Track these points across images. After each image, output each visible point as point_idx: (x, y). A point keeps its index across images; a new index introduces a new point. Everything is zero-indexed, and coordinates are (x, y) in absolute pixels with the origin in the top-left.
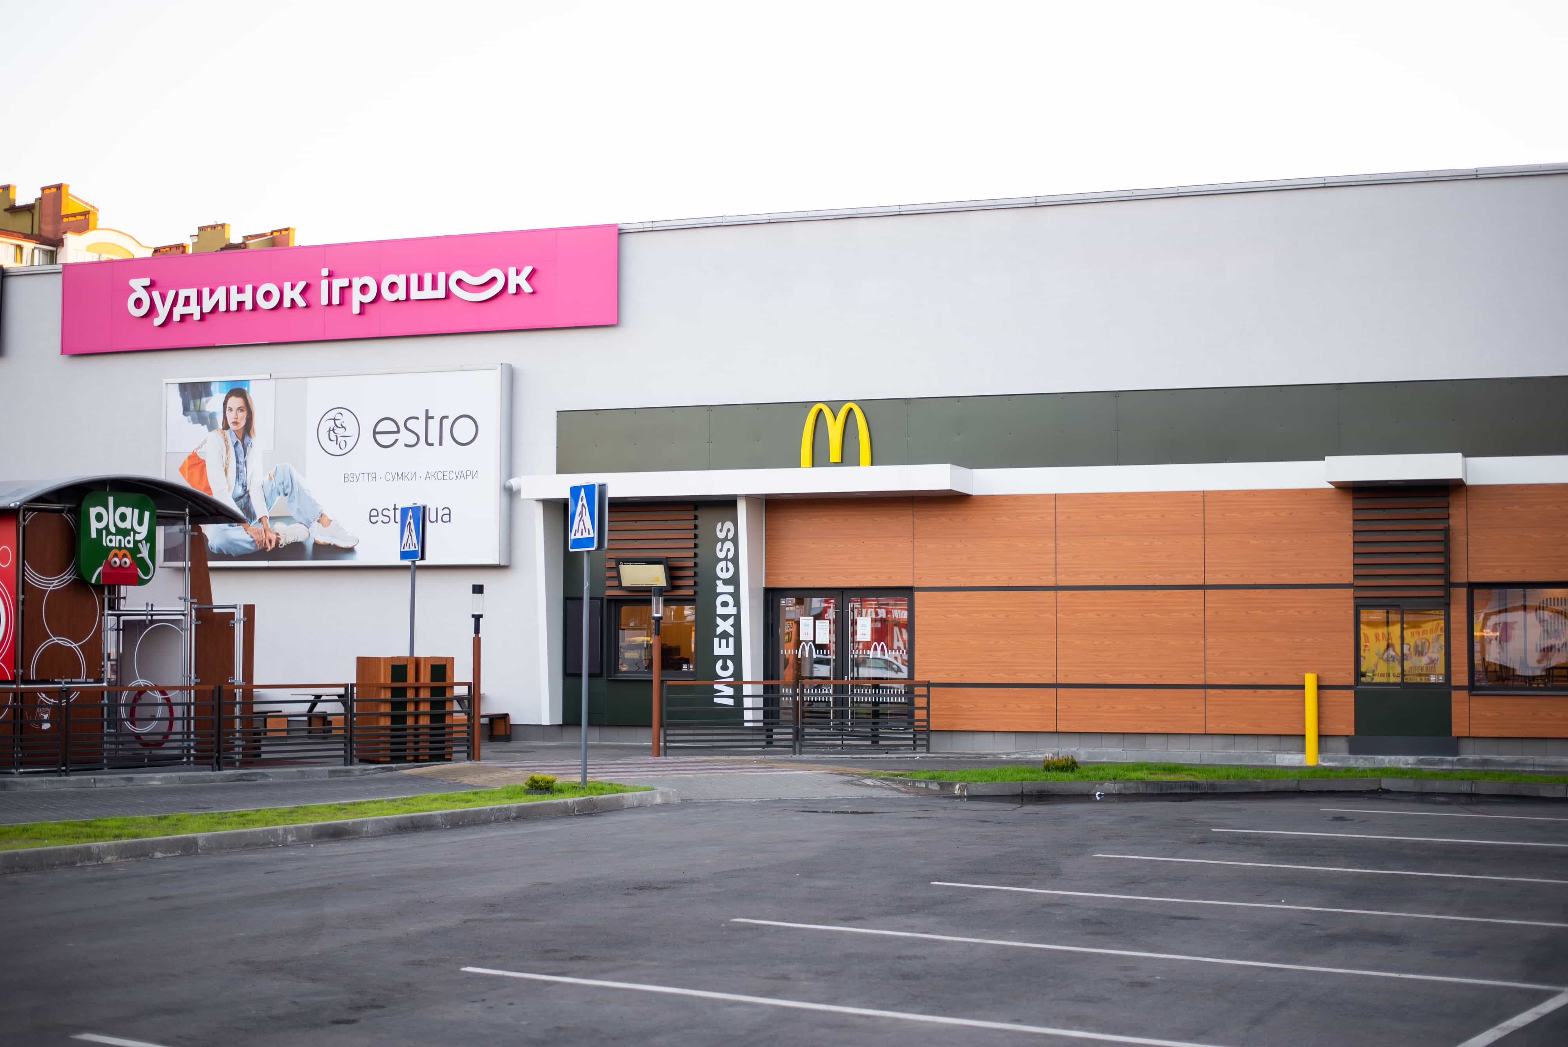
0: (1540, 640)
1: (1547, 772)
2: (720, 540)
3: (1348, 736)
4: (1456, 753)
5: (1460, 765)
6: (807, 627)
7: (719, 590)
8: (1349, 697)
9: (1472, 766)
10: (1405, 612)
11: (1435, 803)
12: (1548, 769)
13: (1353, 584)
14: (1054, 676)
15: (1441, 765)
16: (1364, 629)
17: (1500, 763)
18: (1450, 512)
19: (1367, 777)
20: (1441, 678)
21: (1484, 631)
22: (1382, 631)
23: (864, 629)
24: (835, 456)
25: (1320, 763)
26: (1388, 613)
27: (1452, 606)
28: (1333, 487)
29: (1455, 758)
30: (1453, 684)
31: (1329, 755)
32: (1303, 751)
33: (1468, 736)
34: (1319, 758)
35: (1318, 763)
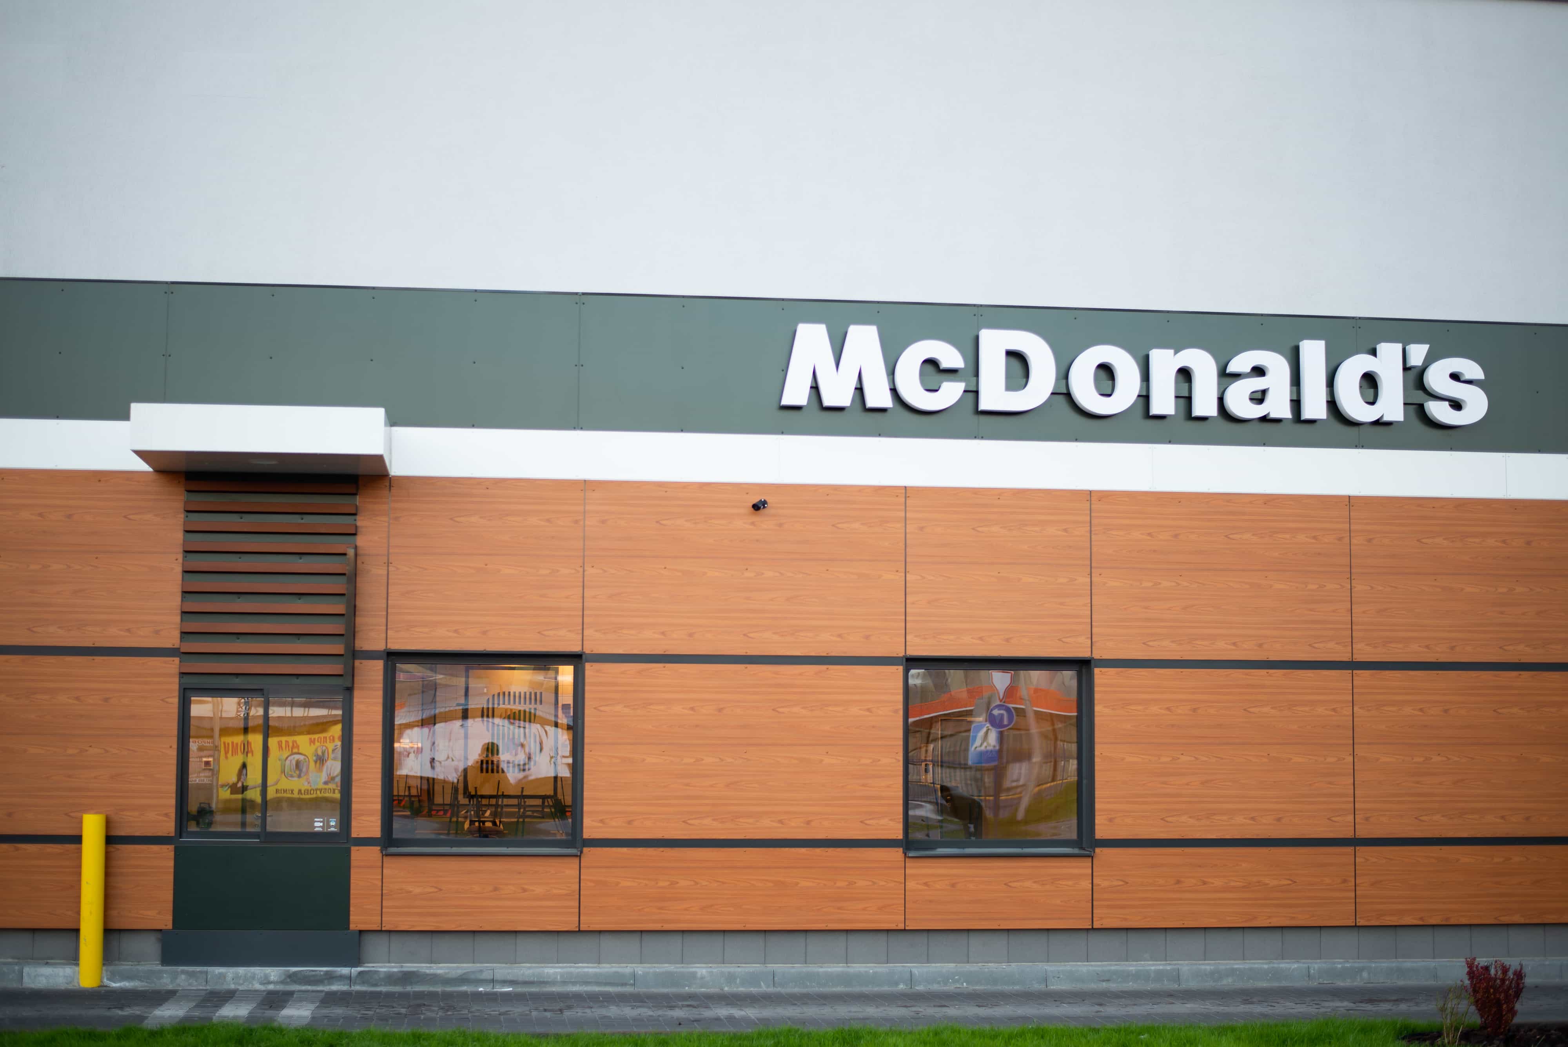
3: (160, 931)
4: (356, 961)
5: (363, 983)
9: (385, 985)
10: (272, 700)
12: (520, 989)
13: (179, 649)
15: (330, 984)
17: (434, 979)
20: (333, 823)
25: (106, 982)
27: (356, 693)
28: (151, 469)
29: (355, 971)
30: (354, 835)
31: (125, 967)
32: (74, 958)
33: (379, 929)
34: (102, 973)
35: (102, 982)
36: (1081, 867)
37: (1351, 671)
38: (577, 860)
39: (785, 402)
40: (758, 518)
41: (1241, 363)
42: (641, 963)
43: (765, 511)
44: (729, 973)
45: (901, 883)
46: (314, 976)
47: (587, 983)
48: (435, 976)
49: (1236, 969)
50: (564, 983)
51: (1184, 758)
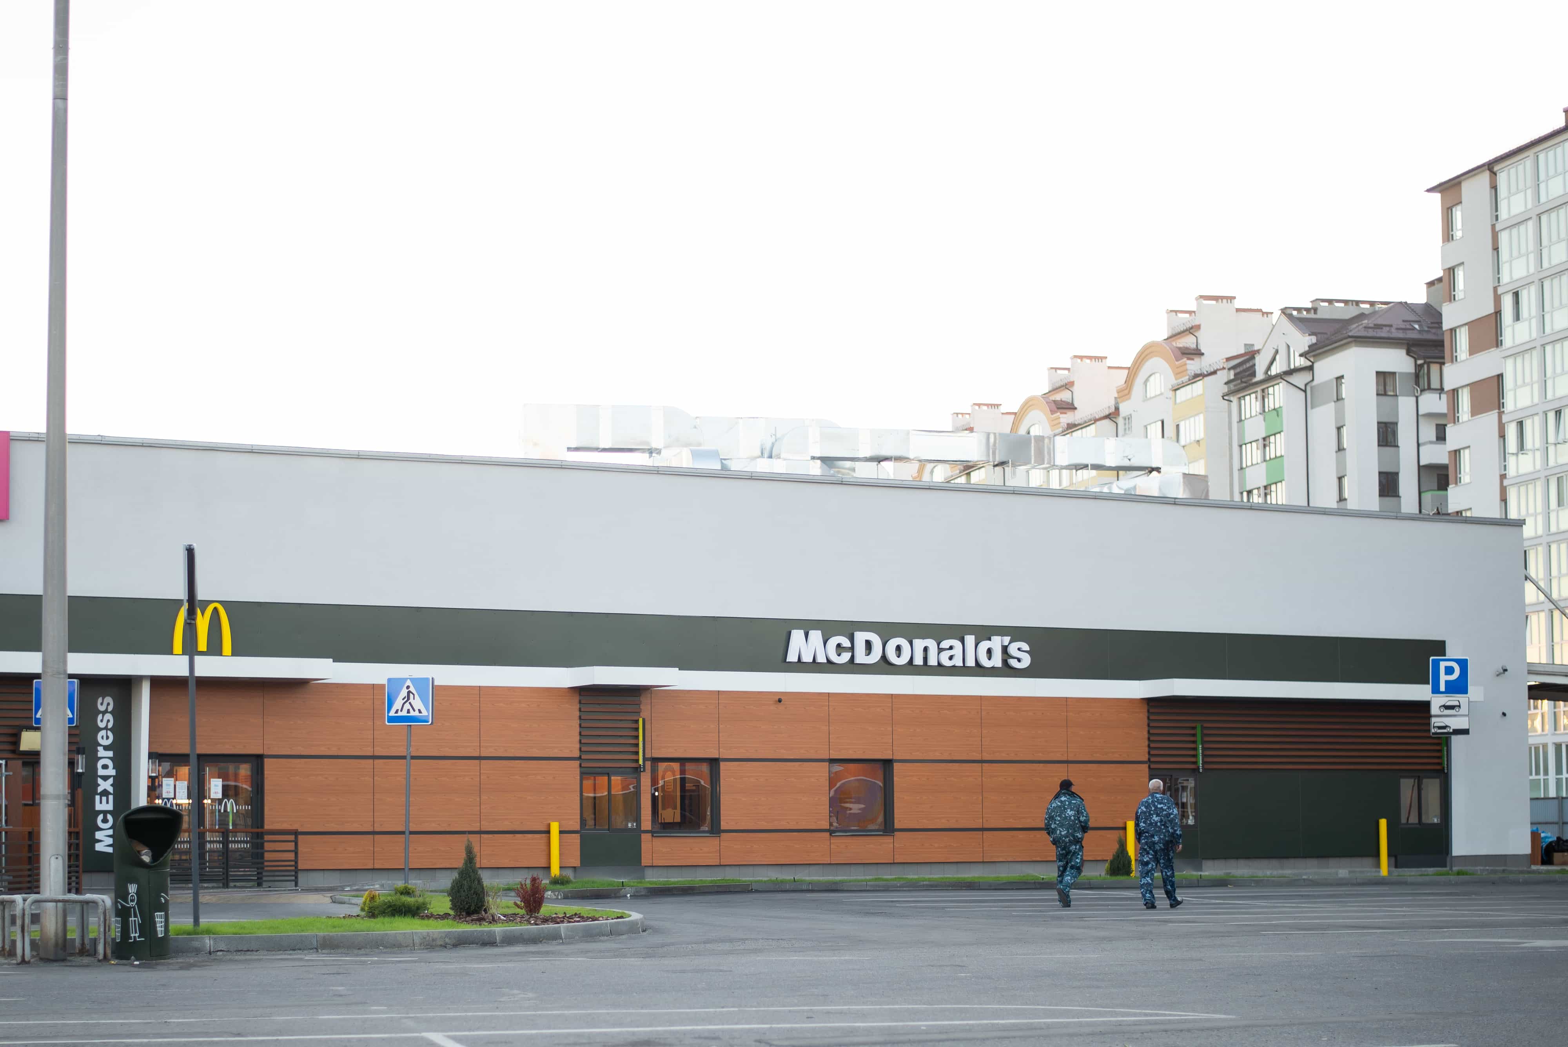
2: (100, 712)
4: (644, 874)
6: (168, 787)
7: (100, 755)
8: (577, 839)
13: (579, 758)
14: (371, 825)
18: (639, 708)
20: (635, 825)
23: (215, 787)
24: (202, 645)
27: (642, 774)
29: (642, 876)
30: (642, 829)
33: (652, 865)
36: (890, 840)
37: (981, 764)
38: (719, 838)
39: (788, 661)
40: (779, 706)
41: (945, 644)
43: (782, 703)
45: (829, 846)
51: (924, 798)
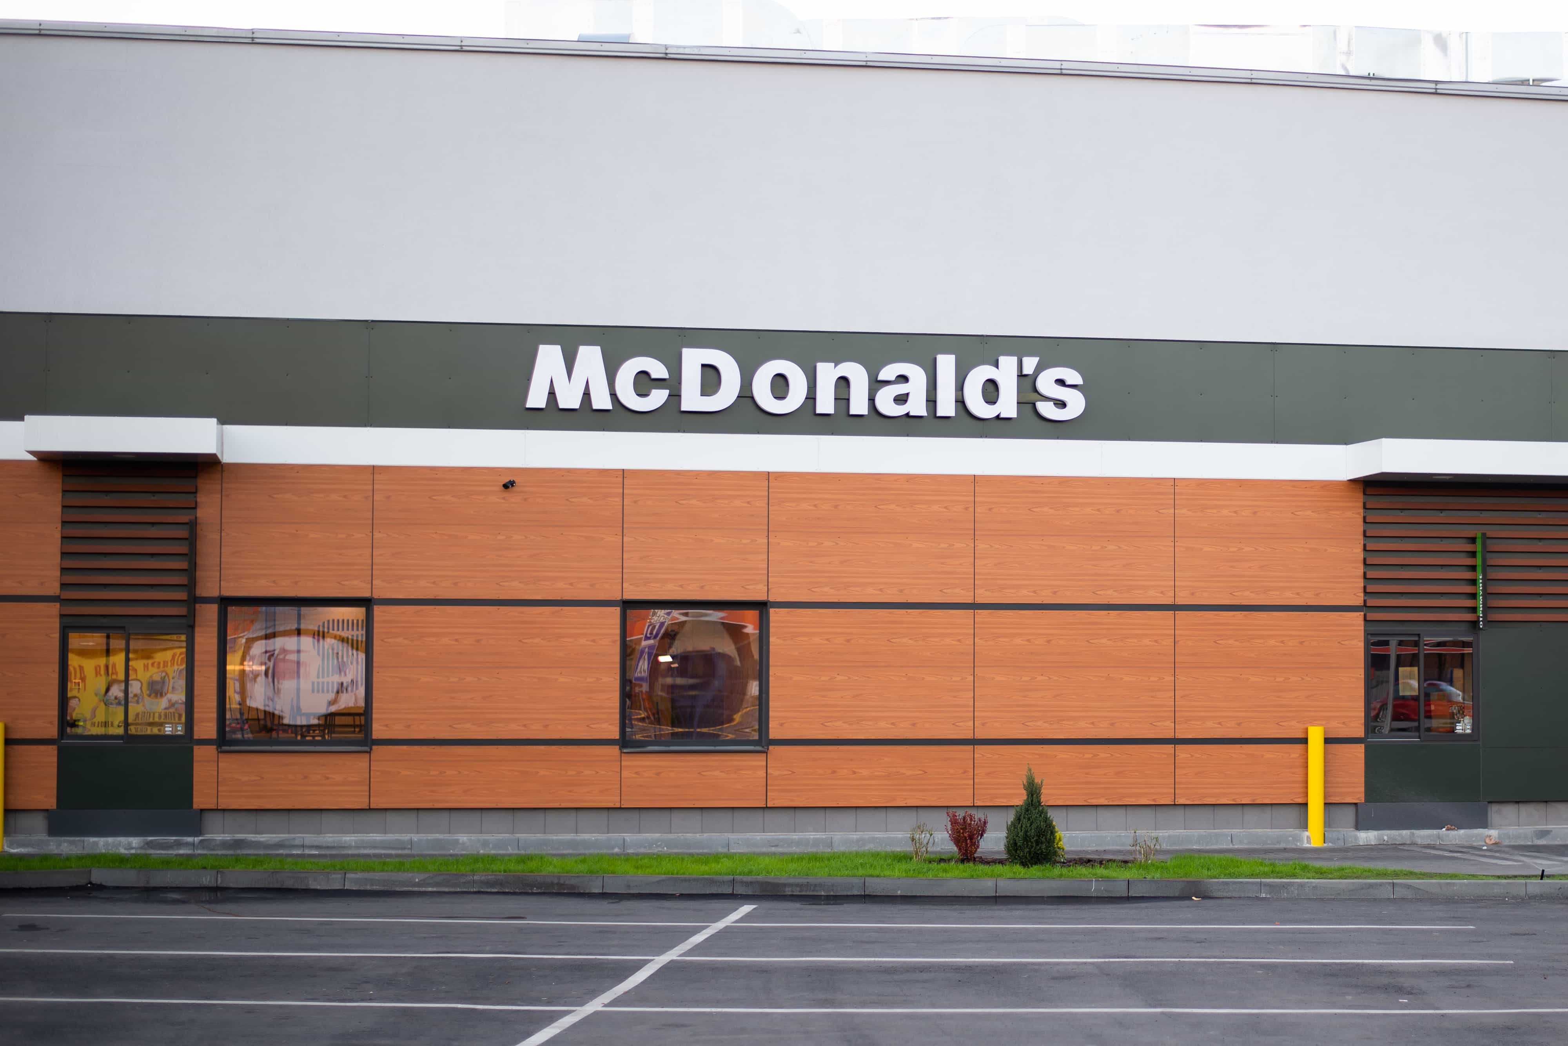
0: (318, 677)
1: (320, 856)
3: (47, 810)
4: (198, 832)
5: (203, 848)
8: (49, 756)
9: (220, 850)
10: (132, 637)
11: (165, 902)
12: (324, 852)
13: (59, 596)
15: (178, 849)
16: (74, 661)
17: (258, 845)
18: (198, 500)
19: (71, 867)
20: (179, 728)
21: (245, 663)
22: (102, 661)
25: (7, 849)
26: (108, 637)
27: (197, 629)
28: (37, 459)
29: (197, 839)
30: (196, 737)
31: (20, 837)
33: (216, 808)
34: (3, 842)
35: (3, 848)
36: (758, 761)
37: (973, 611)
38: (367, 755)
39: (528, 406)
40: (506, 494)
41: (888, 372)
42: (418, 833)
43: (514, 489)
44: (484, 839)
45: (617, 772)
46: (166, 843)
47: (375, 847)
48: (259, 842)
49: (877, 838)
50: (357, 847)
51: (839, 678)
